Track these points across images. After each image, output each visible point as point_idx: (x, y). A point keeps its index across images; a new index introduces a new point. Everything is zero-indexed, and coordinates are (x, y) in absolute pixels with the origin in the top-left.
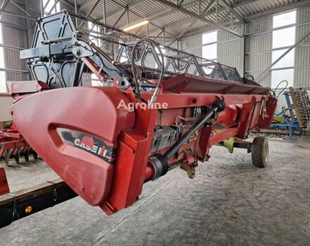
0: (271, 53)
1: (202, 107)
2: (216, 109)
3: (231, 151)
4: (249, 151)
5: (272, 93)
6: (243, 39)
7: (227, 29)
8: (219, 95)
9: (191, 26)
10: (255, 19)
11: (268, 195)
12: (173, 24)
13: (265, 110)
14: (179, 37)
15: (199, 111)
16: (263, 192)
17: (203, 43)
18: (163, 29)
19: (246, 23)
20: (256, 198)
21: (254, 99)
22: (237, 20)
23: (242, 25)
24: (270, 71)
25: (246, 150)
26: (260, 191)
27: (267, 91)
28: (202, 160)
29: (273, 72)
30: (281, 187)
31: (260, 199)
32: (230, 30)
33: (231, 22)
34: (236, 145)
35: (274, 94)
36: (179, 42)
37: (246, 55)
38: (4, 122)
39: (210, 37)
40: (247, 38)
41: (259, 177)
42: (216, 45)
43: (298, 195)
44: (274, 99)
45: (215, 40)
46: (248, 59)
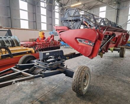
0: (128, 16)
1: (109, 35)
2: (113, 36)
3: (112, 52)
4: (119, 52)
5: (128, 33)
6: (117, 10)
7: (110, 6)
8: (114, 32)
9: (95, 4)
10: (122, 2)
12: (88, 3)
13: (125, 38)
14: (90, 8)
15: (108, 36)
16: (124, 63)
17: (100, 11)
18: (84, 5)
19: (119, 3)
21: (122, 34)
22: (115, 2)
23: (117, 5)
24: (127, 24)
25: (117, 52)
26: (122, 63)
27: (126, 32)
28: (106, 52)
29: (128, 24)
32: (111, 6)
33: (113, 3)
34: (114, 50)
35: (129, 33)
36: (90, 10)
37: (117, 17)
38: (33, 39)
39: (103, 9)
40: (118, 10)
41: (122, 60)
42: (105, 12)
44: (129, 35)
45: (105, 10)
46: (118, 18)
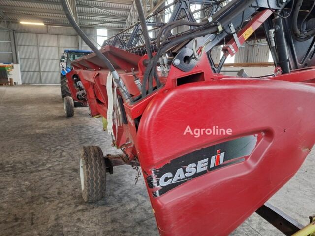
11: (56, 155)
16: (61, 156)
20: (63, 151)
26: (64, 156)
30: (48, 166)
31: (60, 151)
43: (32, 163)
